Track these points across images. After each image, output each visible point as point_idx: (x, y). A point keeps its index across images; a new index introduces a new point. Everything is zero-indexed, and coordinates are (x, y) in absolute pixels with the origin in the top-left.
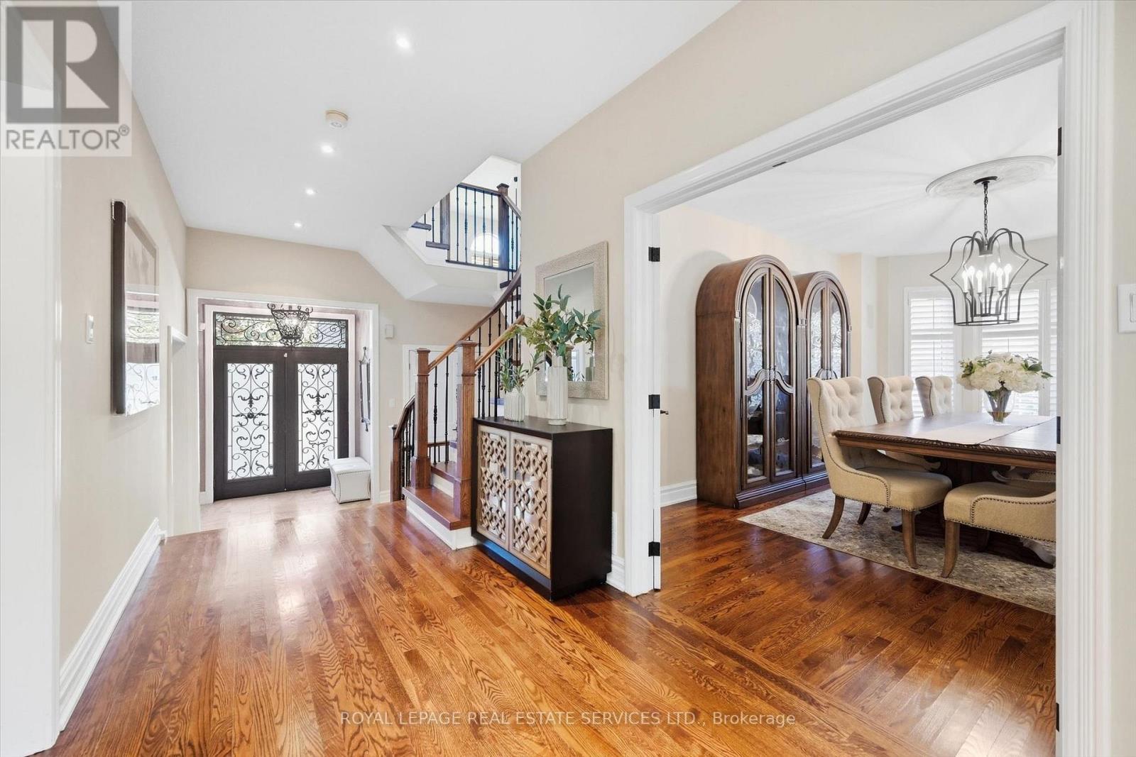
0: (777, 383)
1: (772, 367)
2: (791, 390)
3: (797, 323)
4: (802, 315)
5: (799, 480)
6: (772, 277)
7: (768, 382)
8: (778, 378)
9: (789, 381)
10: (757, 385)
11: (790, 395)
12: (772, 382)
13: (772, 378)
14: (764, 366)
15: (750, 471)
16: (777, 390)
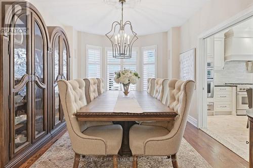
0: (36, 82)
1: (33, 73)
2: (45, 86)
3: (48, 50)
4: (50, 46)
5: (49, 135)
6: (33, 19)
7: (30, 83)
8: (37, 79)
9: (43, 81)
10: (22, 85)
11: (44, 89)
12: (33, 82)
13: (33, 79)
14: (27, 72)
15: (18, 139)
16: (36, 87)
